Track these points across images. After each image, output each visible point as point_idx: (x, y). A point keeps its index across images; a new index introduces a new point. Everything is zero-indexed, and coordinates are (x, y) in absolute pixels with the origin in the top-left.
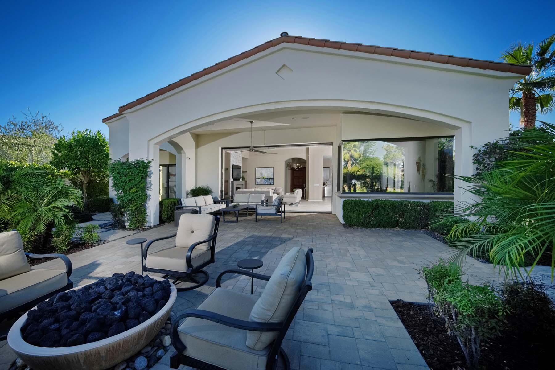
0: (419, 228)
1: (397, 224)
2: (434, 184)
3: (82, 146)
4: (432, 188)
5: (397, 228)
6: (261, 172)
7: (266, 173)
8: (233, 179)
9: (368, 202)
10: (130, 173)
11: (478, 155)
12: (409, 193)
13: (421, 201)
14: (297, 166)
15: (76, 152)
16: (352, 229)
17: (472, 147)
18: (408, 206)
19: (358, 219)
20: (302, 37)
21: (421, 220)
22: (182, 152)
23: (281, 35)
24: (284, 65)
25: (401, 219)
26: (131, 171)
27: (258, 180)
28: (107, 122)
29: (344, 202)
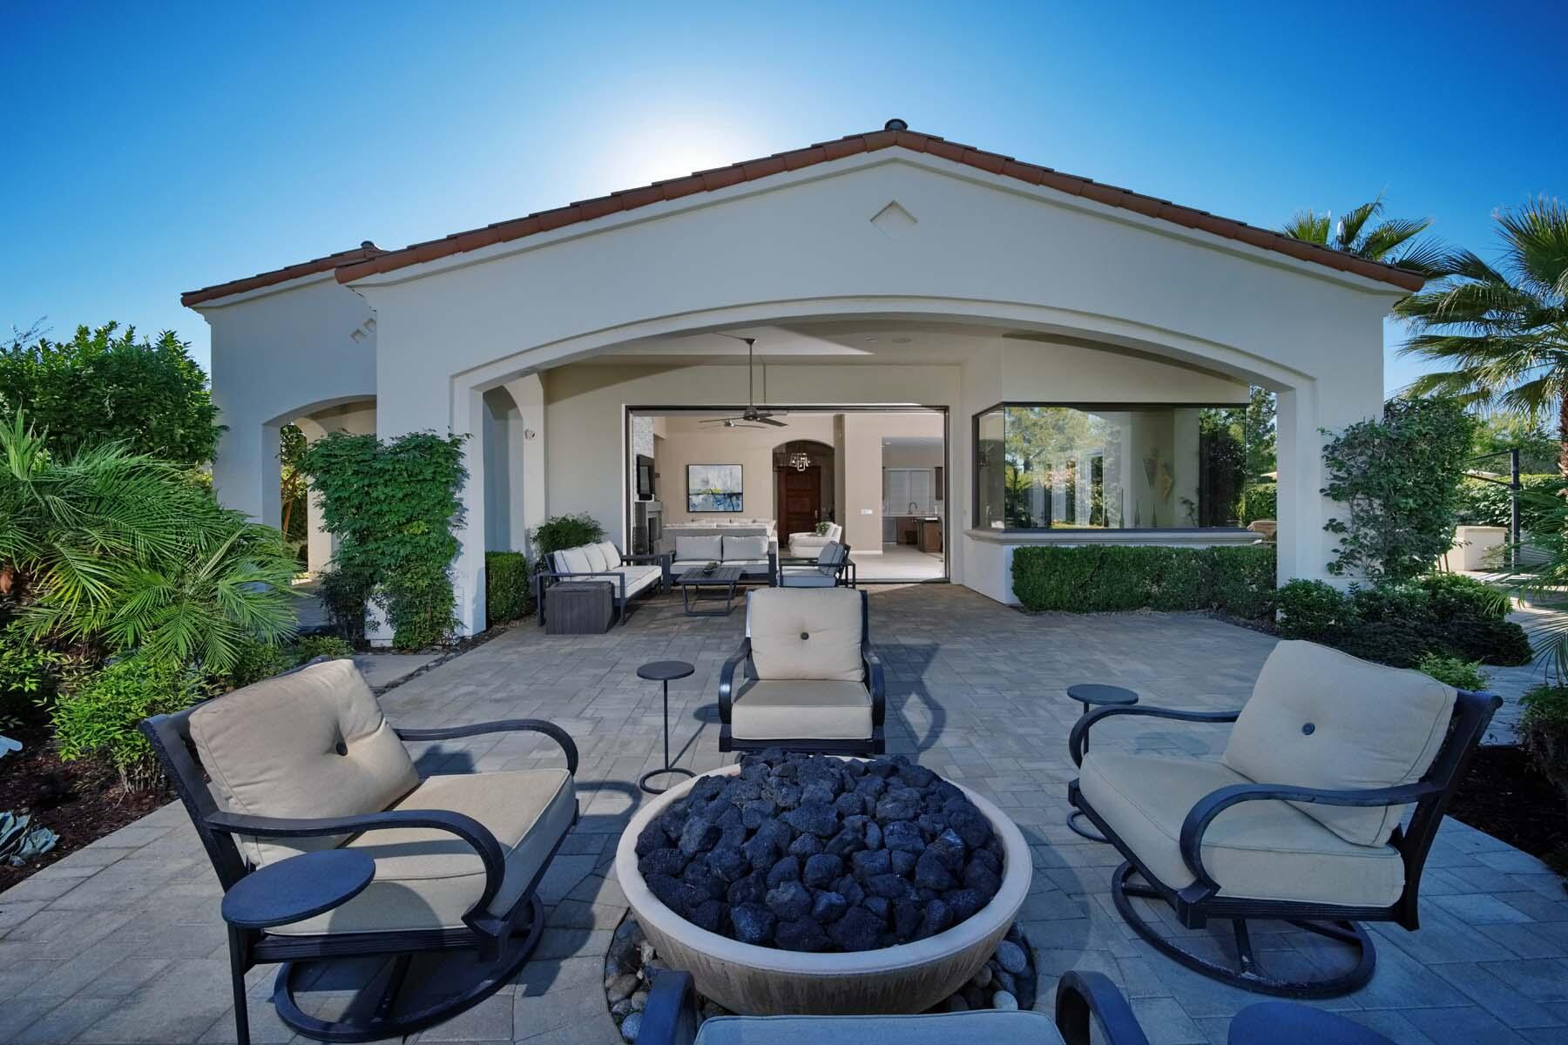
0: (1194, 609)
1: (1145, 601)
2: (1192, 510)
3: (119, 379)
4: (1189, 518)
5: (1146, 611)
6: (703, 476)
7: (720, 479)
8: (638, 496)
9: (1080, 550)
10: (406, 475)
11: (1334, 449)
12: (1122, 530)
13: (1192, 546)
14: (802, 462)
15: (98, 399)
16: (1046, 617)
17: (1323, 431)
18: (1171, 558)
19: (1061, 593)
20: (942, 139)
21: (1198, 589)
22: (511, 413)
23: (888, 125)
24: (892, 204)
25: (1155, 589)
26: (409, 468)
27: (695, 500)
28: (199, 305)
29: (1016, 552)
